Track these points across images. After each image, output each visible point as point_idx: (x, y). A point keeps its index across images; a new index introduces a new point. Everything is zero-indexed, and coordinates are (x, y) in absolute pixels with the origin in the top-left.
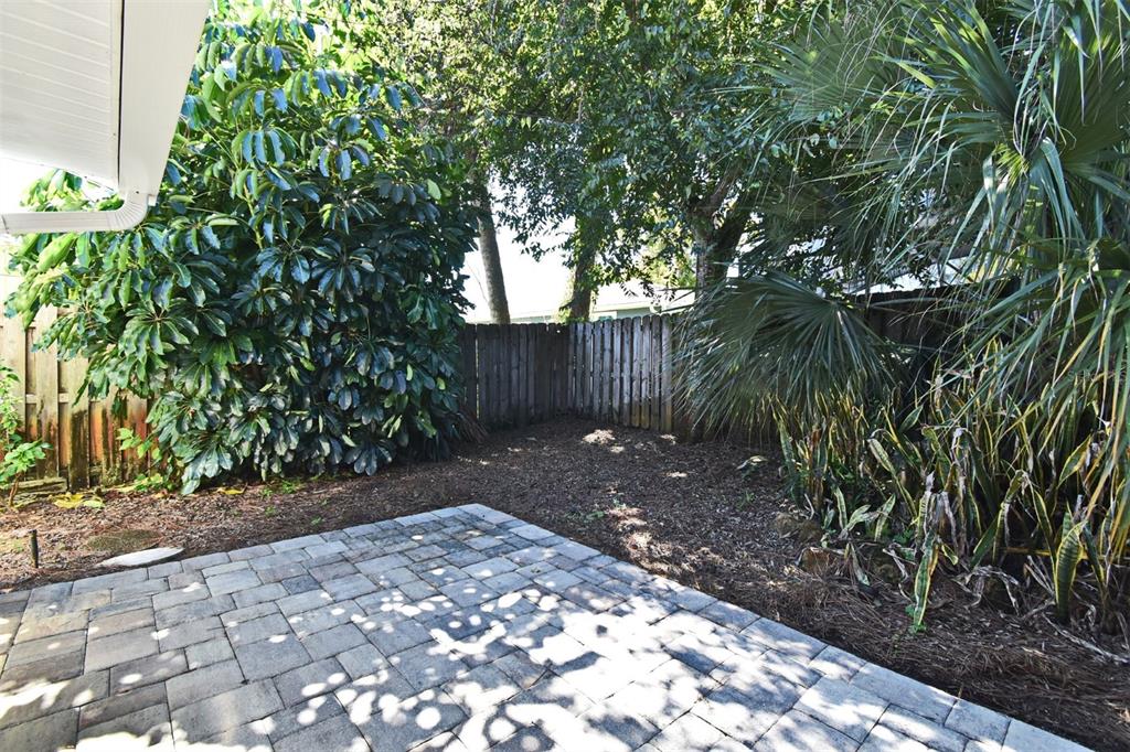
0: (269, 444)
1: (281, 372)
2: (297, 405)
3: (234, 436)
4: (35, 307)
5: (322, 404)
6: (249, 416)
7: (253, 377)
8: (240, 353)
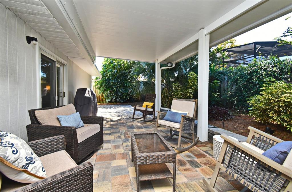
0: (113, 99)
1: (113, 91)
2: (115, 95)
3: (110, 98)
4: (96, 86)
5: (117, 95)
6: (111, 96)
7: (111, 92)
8: (110, 90)
